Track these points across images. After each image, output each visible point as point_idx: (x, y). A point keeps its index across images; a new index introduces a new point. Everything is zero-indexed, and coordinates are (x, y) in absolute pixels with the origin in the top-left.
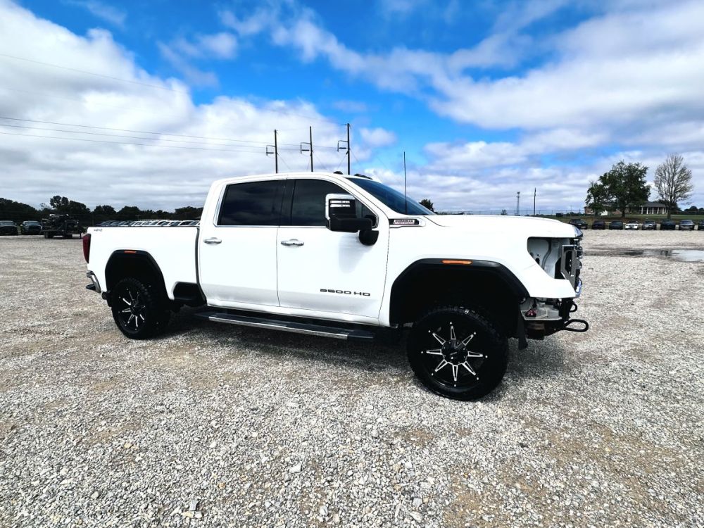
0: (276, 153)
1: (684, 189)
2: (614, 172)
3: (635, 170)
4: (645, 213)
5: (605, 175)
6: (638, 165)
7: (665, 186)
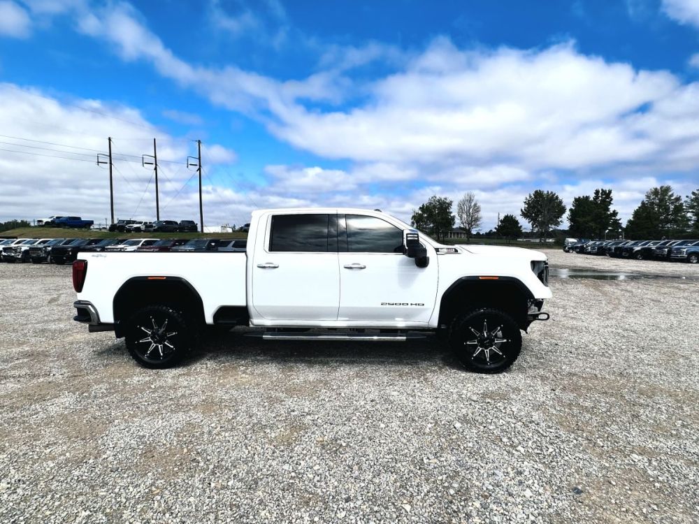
0: (111, 163)
1: (477, 219)
2: (430, 203)
3: (445, 203)
4: (451, 237)
5: (423, 205)
6: (446, 199)
7: (464, 216)
